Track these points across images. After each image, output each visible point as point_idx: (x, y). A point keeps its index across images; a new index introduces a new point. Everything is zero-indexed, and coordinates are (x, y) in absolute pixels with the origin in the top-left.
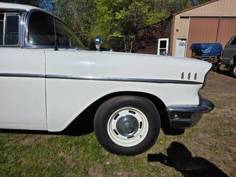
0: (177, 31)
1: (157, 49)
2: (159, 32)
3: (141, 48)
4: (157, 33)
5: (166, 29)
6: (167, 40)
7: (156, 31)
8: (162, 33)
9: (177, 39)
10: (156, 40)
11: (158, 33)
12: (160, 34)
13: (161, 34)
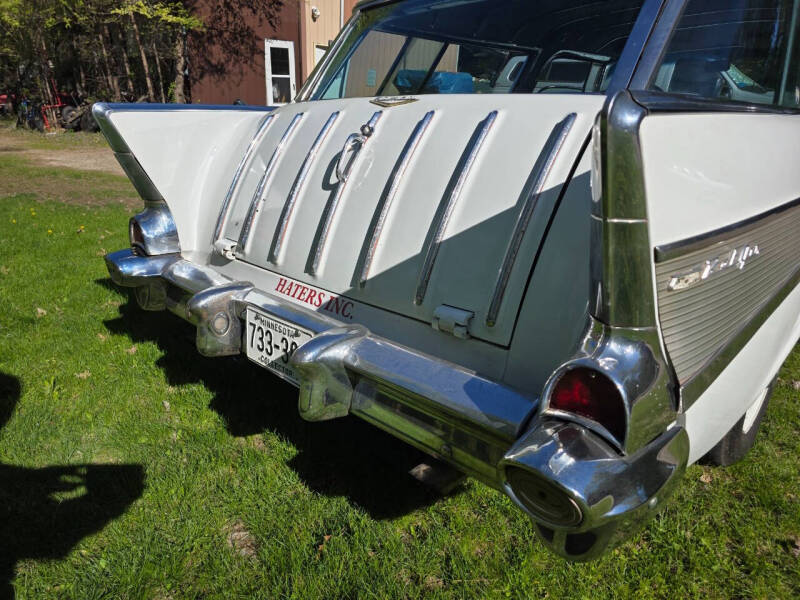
0: (314, 20)
1: (263, 76)
2: (263, 16)
3: (212, 73)
4: (257, 17)
5: (282, 7)
6: (289, 45)
7: (254, 12)
8: (273, 20)
9: (318, 47)
10: (258, 43)
11: (261, 20)
12: (266, 22)
13: (270, 22)
